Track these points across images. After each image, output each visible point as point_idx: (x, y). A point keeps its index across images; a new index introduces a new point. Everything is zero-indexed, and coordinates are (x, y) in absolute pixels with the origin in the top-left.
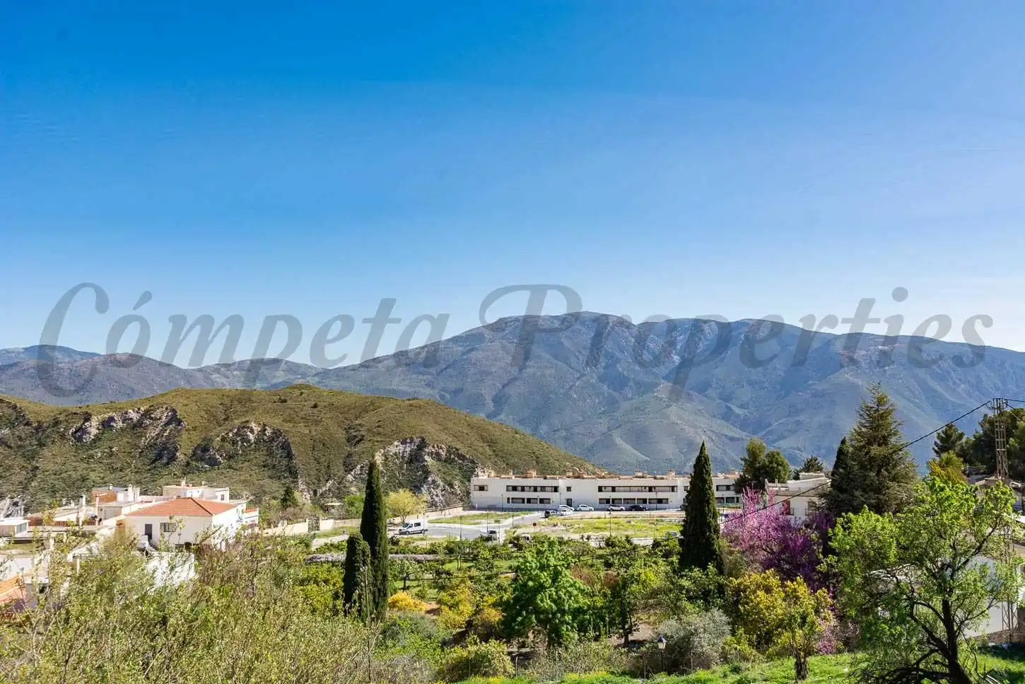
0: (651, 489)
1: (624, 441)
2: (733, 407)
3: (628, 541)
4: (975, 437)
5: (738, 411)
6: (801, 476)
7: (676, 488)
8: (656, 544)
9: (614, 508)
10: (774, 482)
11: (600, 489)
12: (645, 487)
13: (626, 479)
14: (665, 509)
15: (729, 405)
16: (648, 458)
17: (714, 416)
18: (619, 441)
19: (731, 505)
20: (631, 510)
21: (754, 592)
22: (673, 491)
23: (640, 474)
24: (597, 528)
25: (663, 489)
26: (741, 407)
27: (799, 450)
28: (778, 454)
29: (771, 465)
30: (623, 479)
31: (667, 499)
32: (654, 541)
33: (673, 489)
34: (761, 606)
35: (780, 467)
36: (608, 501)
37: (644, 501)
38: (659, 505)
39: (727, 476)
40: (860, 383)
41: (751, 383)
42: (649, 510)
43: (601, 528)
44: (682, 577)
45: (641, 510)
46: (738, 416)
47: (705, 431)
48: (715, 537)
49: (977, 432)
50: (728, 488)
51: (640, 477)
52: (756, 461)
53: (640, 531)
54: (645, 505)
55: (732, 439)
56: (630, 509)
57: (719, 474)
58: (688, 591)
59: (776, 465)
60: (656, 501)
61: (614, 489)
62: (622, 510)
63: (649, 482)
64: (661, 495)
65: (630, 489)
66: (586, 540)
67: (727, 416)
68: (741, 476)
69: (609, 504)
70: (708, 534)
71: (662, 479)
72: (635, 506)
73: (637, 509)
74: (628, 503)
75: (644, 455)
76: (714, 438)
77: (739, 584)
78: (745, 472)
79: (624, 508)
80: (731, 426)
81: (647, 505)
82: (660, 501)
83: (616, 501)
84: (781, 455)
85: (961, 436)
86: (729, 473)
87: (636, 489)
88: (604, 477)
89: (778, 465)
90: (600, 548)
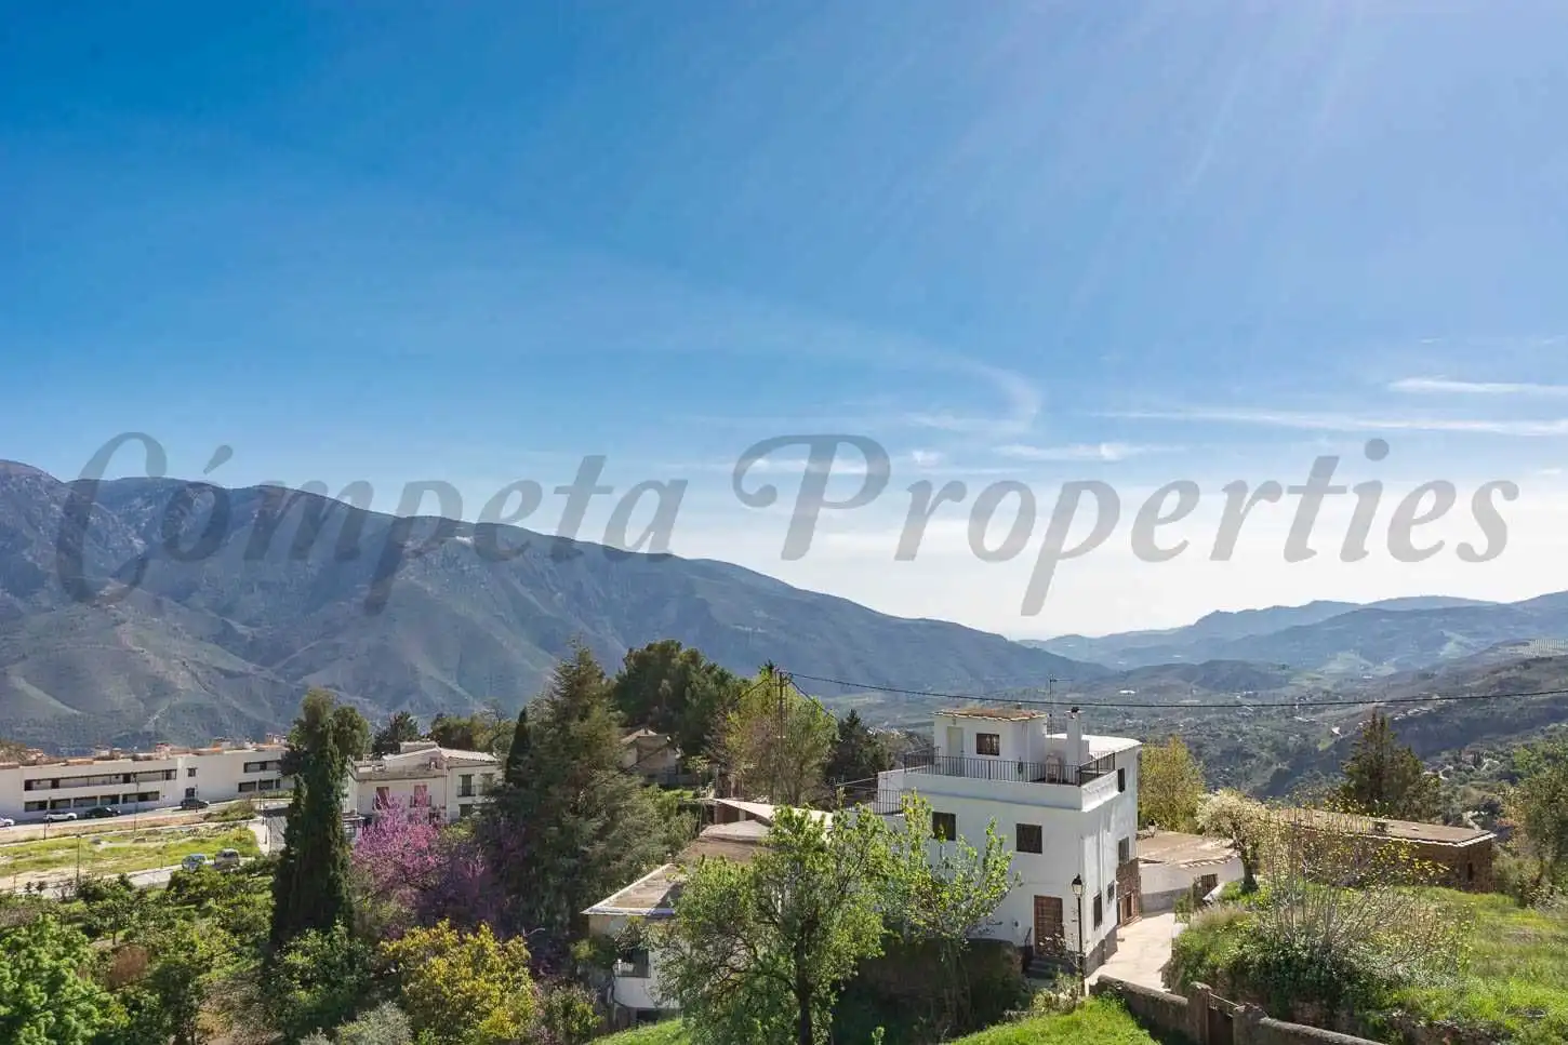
0: (127, 778)
1: (29, 682)
2: (234, 623)
3: (123, 881)
4: (618, 678)
5: (240, 628)
6: (402, 748)
7: (173, 773)
8: (176, 882)
9: (53, 816)
10: (361, 759)
11: (28, 786)
12: (117, 776)
13: (78, 763)
14: (152, 809)
15: (229, 621)
16: (75, 712)
17: (201, 639)
18: (20, 683)
19: (268, 793)
20: (90, 818)
21: (423, 959)
22: (168, 778)
23: (106, 753)
24: (42, 862)
25: (150, 775)
26: (247, 623)
27: (338, 688)
28: (353, 710)
29: (341, 729)
30: (74, 764)
31: (157, 793)
32: (172, 877)
33: (168, 775)
34: (438, 981)
35: (355, 731)
36: (42, 805)
37: (114, 799)
38: (142, 804)
39: (262, 746)
40: (429, 589)
41: (264, 586)
42: (122, 814)
43: (48, 862)
44: (288, 951)
45: (109, 815)
46: (243, 637)
47: (184, 663)
48: (342, 876)
49: (620, 672)
50: (263, 766)
51: (103, 759)
52: (317, 722)
53: (128, 857)
54: (114, 806)
55: (229, 674)
56: (87, 816)
57: (248, 745)
58: (304, 971)
59: (349, 729)
60: (136, 797)
61: (55, 783)
62: (71, 818)
63: (125, 765)
64: (145, 787)
65: (88, 780)
66: (37, 892)
67: (224, 637)
68: (292, 748)
69: (41, 811)
70: (332, 873)
71: (149, 759)
72: (96, 809)
73: (100, 813)
74: (82, 806)
75: (68, 705)
76: (199, 674)
77: (396, 950)
78: (299, 741)
79: (75, 815)
80: (231, 655)
81: (120, 806)
82: (143, 797)
83: (58, 804)
84: (358, 712)
85: (601, 676)
86: (264, 743)
87: (100, 779)
88: (34, 763)
89: (353, 727)
90: (65, 900)
